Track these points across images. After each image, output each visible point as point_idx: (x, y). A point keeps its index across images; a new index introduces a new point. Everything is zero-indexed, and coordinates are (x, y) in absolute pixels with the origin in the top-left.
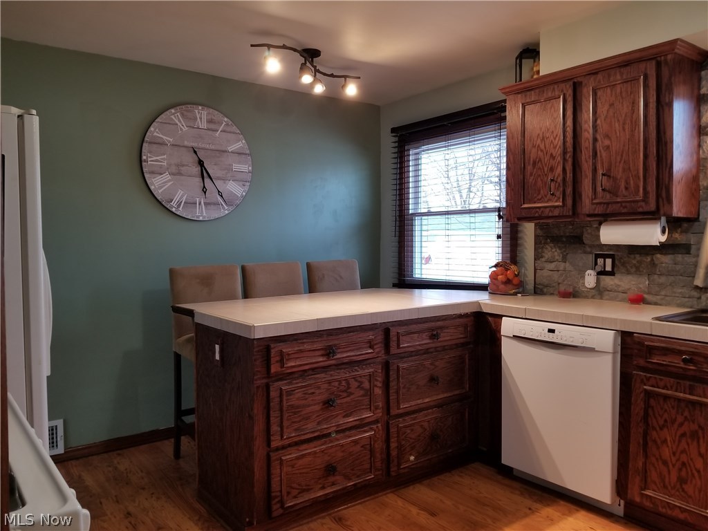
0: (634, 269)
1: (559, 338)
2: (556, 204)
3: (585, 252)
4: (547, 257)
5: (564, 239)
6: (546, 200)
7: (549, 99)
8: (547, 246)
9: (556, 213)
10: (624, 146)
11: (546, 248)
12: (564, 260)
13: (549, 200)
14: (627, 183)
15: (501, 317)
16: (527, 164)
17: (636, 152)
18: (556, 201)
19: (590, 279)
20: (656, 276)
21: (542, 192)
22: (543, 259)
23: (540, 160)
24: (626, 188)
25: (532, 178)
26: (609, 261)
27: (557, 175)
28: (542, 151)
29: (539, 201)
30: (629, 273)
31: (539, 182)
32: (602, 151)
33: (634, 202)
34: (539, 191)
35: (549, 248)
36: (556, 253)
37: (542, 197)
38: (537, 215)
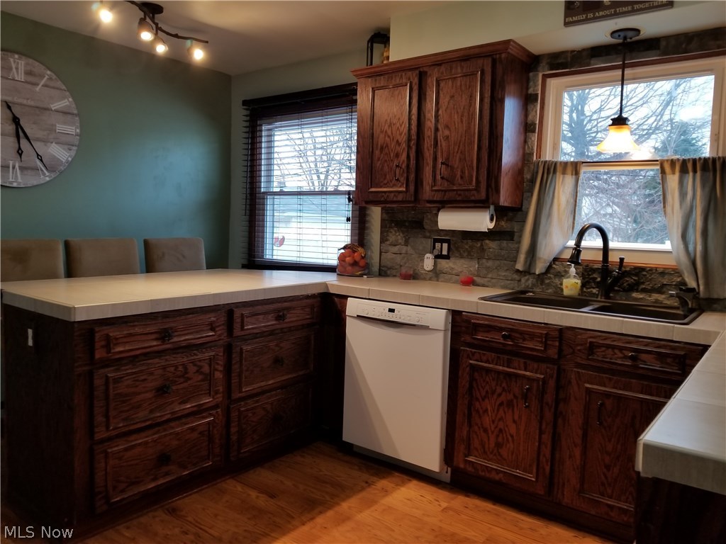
0: (465, 254)
1: (398, 317)
2: (401, 189)
3: (425, 237)
4: (391, 240)
5: (407, 224)
6: (391, 185)
7: (396, 86)
8: (392, 230)
9: (400, 198)
10: (461, 137)
11: (391, 232)
12: (406, 244)
13: (394, 185)
14: (463, 172)
15: (346, 297)
16: (375, 149)
17: (471, 143)
18: (400, 187)
19: (428, 262)
20: (484, 261)
21: (388, 176)
22: (388, 243)
23: (387, 146)
24: (462, 177)
25: (379, 162)
26: (445, 246)
27: (401, 162)
28: (389, 137)
29: (386, 185)
30: (462, 257)
31: (386, 168)
32: (442, 140)
33: (467, 190)
34: (385, 176)
35: (394, 232)
36: (399, 237)
37: (388, 182)
38: (382, 199)
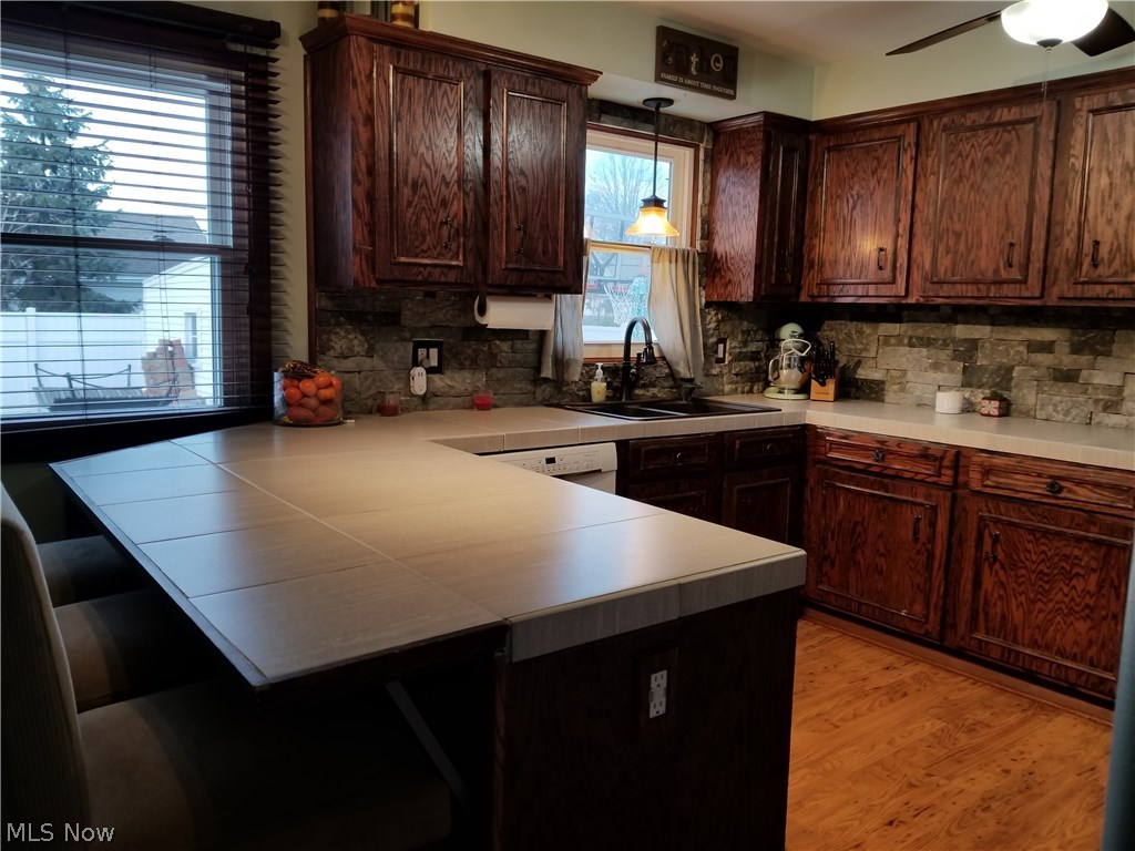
0: (467, 363)
1: (562, 468)
2: (454, 263)
3: (403, 340)
4: (337, 347)
5: (370, 318)
6: (435, 254)
7: (440, 79)
8: (338, 330)
9: (452, 277)
10: (542, 193)
11: (337, 333)
12: (370, 353)
13: (440, 255)
14: (545, 246)
16: (401, 185)
17: (555, 205)
18: (451, 259)
19: (419, 382)
21: (428, 237)
22: (332, 353)
23: (425, 180)
24: (544, 253)
25: (412, 210)
26: (434, 352)
27: (452, 215)
28: (428, 166)
29: (424, 254)
30: (462, 367)
31: (424, 222)
32: (517, 193)
33: (552, 272)
34: (424, 236)
35: (342, 334)
36: (356, 342)
37: (429, 248)
38: (420, 278)
